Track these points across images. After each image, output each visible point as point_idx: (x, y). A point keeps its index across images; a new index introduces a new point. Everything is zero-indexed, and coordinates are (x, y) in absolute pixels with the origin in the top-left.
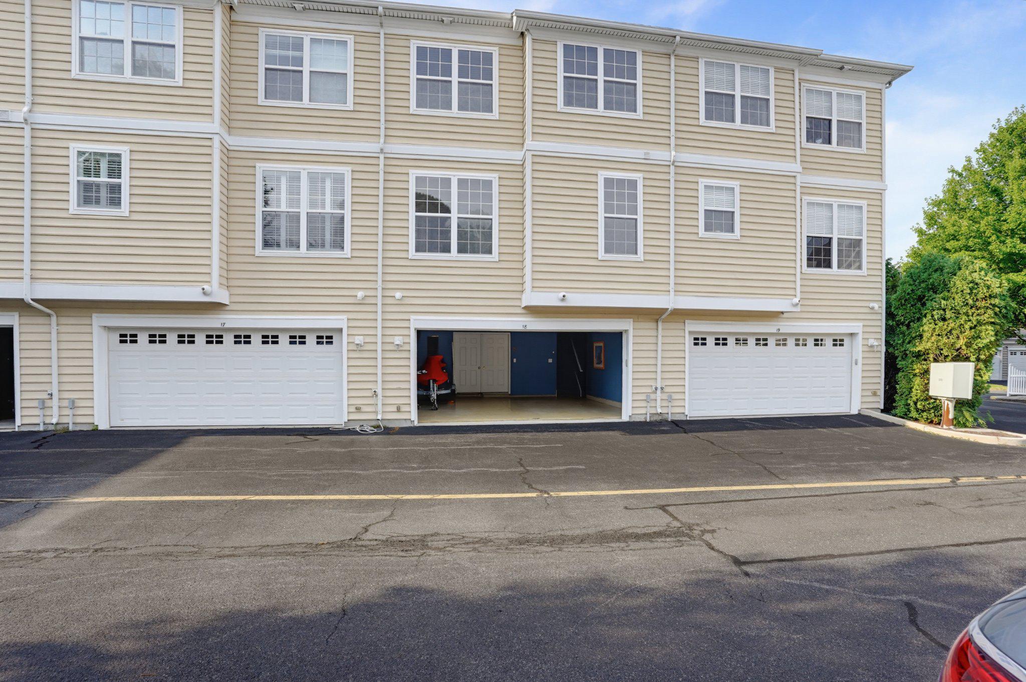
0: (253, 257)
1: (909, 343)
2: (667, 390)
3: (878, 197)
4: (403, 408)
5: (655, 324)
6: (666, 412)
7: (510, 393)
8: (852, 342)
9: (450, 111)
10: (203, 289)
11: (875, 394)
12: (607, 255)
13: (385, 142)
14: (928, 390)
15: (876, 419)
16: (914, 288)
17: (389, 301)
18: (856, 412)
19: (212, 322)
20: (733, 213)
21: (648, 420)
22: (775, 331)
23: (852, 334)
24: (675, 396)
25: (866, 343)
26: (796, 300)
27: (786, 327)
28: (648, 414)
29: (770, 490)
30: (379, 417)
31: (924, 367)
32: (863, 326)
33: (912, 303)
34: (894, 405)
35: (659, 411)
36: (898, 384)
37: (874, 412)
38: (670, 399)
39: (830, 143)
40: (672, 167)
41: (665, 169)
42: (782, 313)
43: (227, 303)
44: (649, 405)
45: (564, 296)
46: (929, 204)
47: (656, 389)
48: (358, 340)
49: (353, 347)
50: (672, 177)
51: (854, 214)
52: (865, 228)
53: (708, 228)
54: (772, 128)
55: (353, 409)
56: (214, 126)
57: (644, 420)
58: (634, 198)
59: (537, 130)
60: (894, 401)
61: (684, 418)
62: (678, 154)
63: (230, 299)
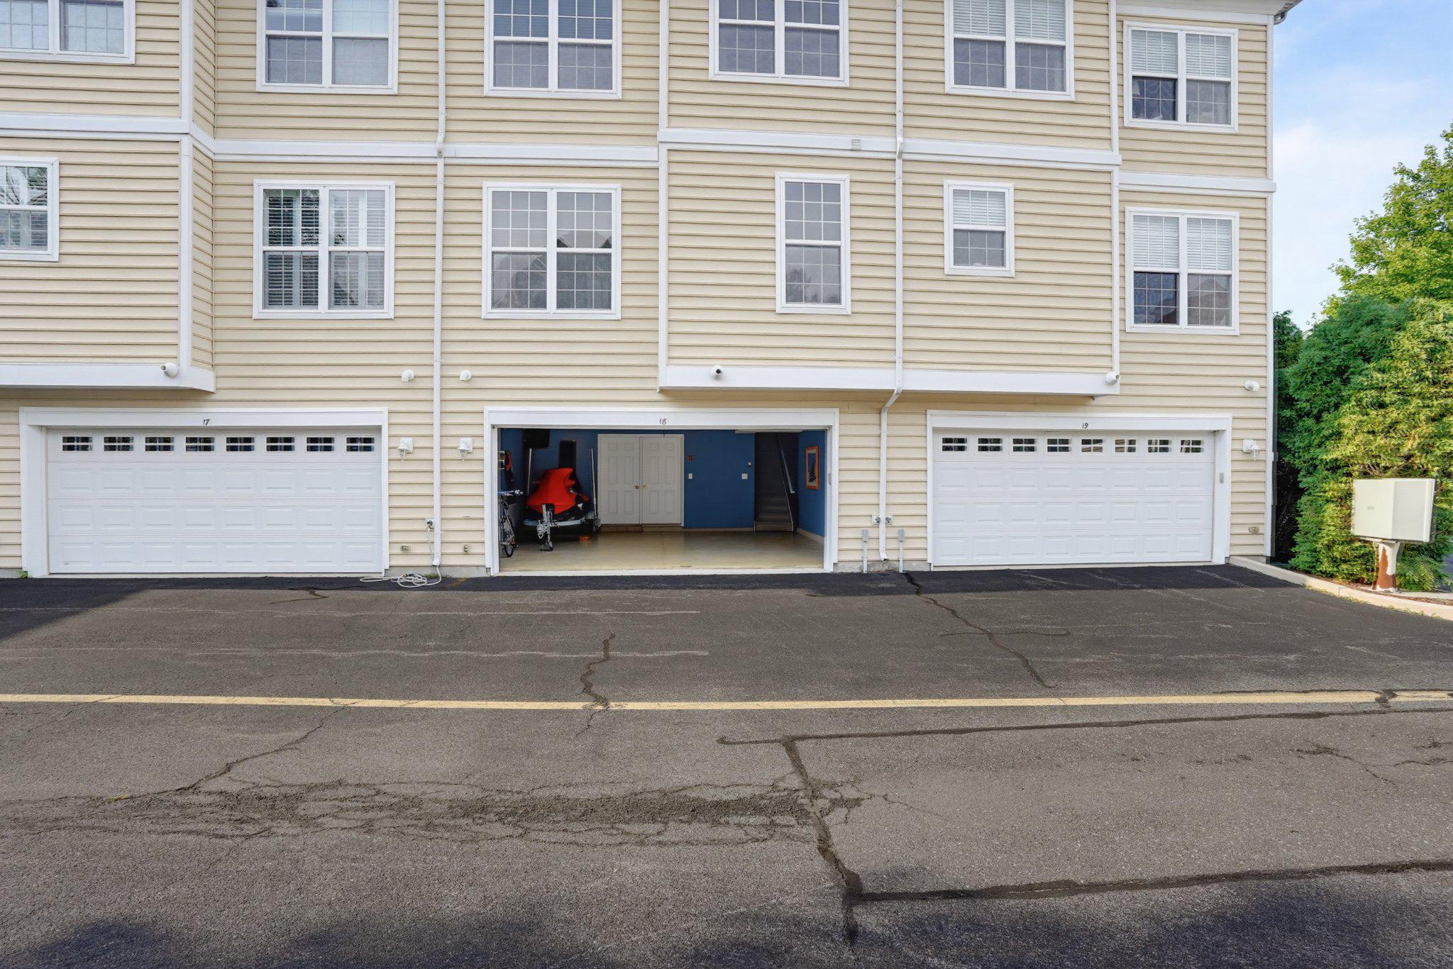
0: (250, 319)
1: (1320, 446)
2: (896, 522)
3: (1260, 204)
4: (474, 549)
5: (876, 416)
6: (895, 558)
7: (683, 525)
8: (1215, 443)
9: (546, 89)
10: (164, 368)
11: (1255, 531)
12: (790, 305)
13: (445, 141)
14: (1349, 527)
15: (1256, 573)
16: (1328, 353)
17: (451, 383)
18: (1222, 562)
19: (189, 417)
20: (1003, 233)
21: (865, 570)
22: (1080, 427)
23: (1214, 433)
24: (909, 533)
25: (1240, 447)
26: (1111, 375)
27: (1099, 420)
28: (865, 560)
29: (1014, 708)
30: (436, 562)
31: (1343, 486)
32: (1234, 418)
33: (1325, 379)
34: (1293, 550)
35: (883, 556)
36: (1301, 516)
37: (1255, 562)
38: (901, 538)
39: (1174, 118)
40: (899, 162)
41: (886, 166)
42: (1092, 397)
43: (212, 390)
44: (866, 547)
45: (718, 371)
46: (1360, 228)
47: (878, 521)
48: (405, 443)
49: (396, 455)
50: (899, 178)
51: (1217, 234)
52: (1236, 255)
53: (960, 259)
54: (1070, 94)
55: (397, 550)
56: (181, 121)
57: (858, 571)
58: (835, 213)
59: (675, 111)
60: (1294, 544)
61: (926, 569)
62: (908, 141)
63: (216, 383)
